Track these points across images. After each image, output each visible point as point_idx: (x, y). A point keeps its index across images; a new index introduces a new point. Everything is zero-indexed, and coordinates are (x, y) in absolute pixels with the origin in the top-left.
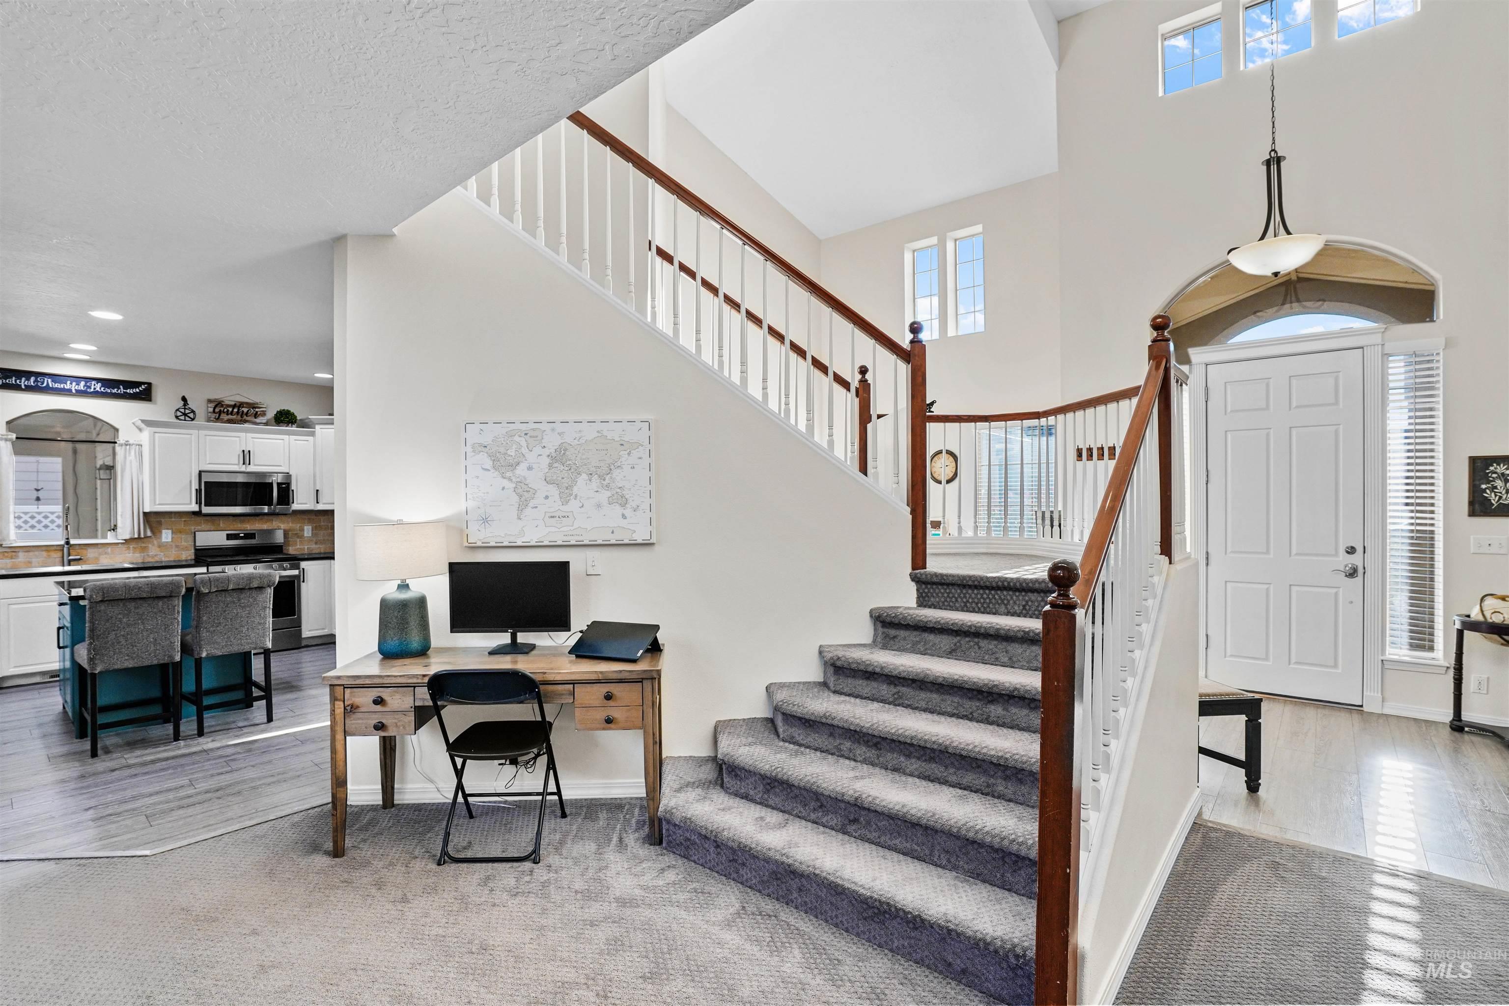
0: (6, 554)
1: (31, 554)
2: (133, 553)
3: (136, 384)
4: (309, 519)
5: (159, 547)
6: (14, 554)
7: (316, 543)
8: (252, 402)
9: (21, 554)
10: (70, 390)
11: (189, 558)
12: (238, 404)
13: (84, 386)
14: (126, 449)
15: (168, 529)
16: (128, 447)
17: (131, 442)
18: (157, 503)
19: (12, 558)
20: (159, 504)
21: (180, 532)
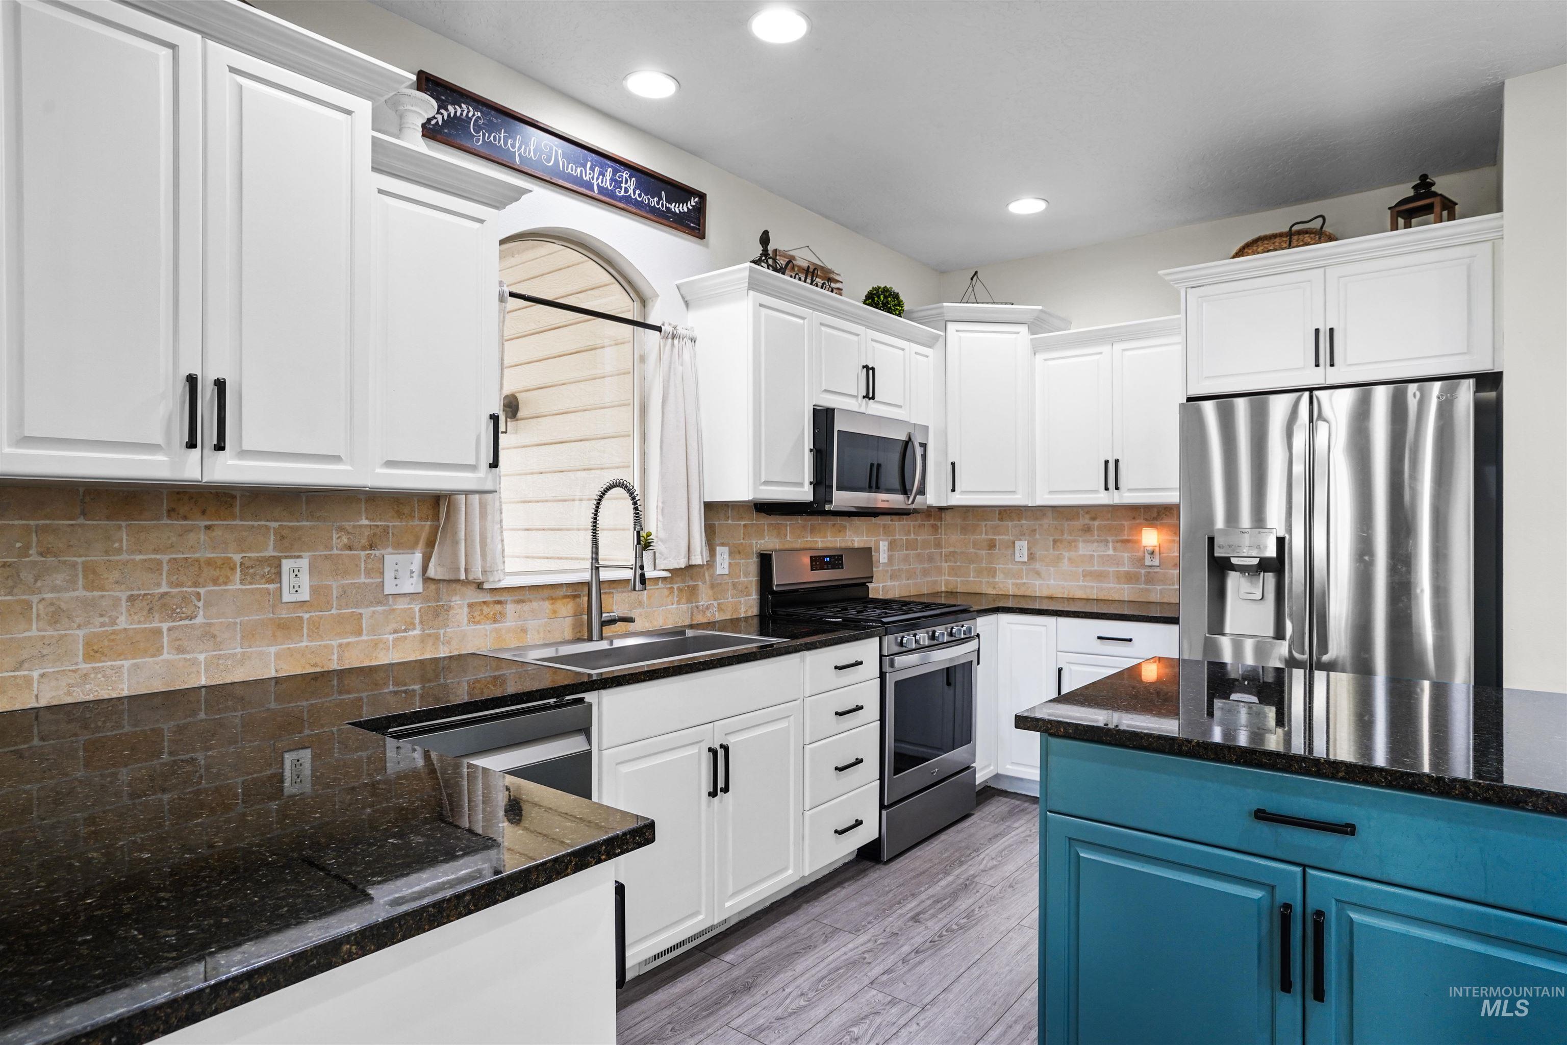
0: (486, 610)
1: (526, 607)
2: (679, 603)
3: (680, 192)
4: (884, 526)
5: (712, 586)
6: (498, 607)
7: (892, 578)
8: (822, 265)
9: (510, 608)
10: (589, 186)
11: (750, 614)
12: (811, 270)
13: (612, 180)
14: (673, 345)
15: (723, 545)
16: (676, 341)
17: (681, 331)
18: (763, 480)
19: (495, 621)
20: (766, 483)
21: (739, 552)
